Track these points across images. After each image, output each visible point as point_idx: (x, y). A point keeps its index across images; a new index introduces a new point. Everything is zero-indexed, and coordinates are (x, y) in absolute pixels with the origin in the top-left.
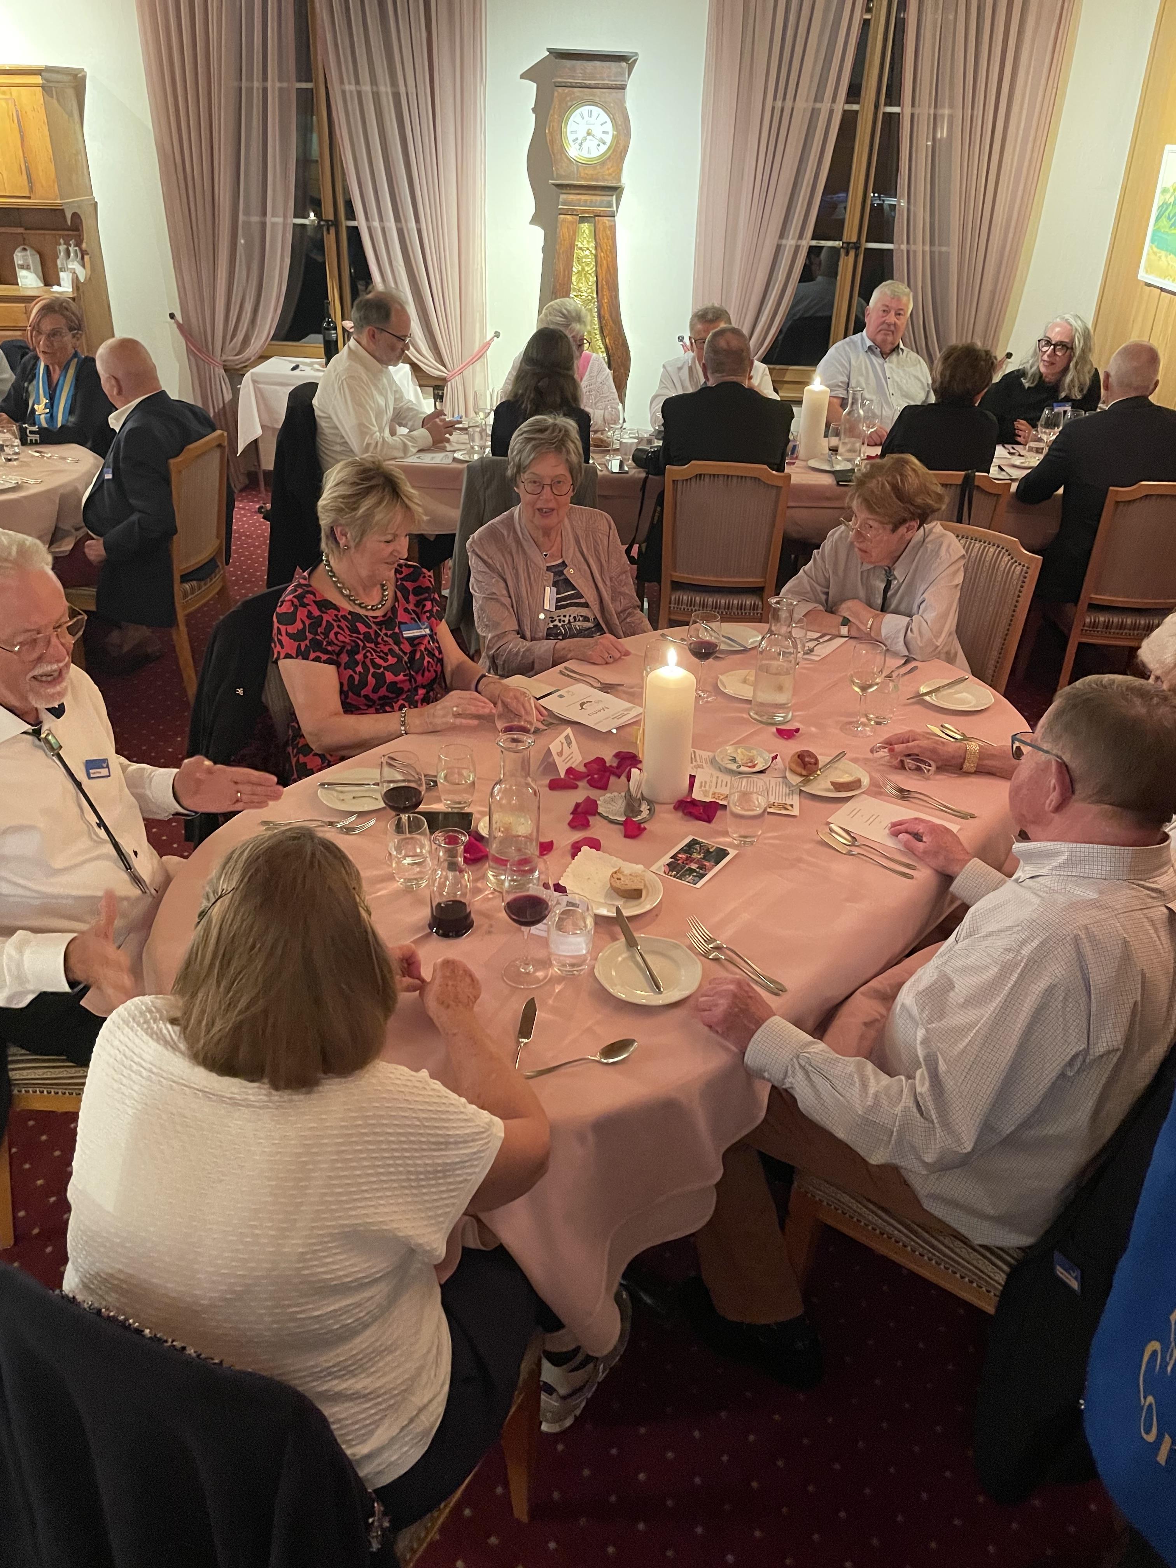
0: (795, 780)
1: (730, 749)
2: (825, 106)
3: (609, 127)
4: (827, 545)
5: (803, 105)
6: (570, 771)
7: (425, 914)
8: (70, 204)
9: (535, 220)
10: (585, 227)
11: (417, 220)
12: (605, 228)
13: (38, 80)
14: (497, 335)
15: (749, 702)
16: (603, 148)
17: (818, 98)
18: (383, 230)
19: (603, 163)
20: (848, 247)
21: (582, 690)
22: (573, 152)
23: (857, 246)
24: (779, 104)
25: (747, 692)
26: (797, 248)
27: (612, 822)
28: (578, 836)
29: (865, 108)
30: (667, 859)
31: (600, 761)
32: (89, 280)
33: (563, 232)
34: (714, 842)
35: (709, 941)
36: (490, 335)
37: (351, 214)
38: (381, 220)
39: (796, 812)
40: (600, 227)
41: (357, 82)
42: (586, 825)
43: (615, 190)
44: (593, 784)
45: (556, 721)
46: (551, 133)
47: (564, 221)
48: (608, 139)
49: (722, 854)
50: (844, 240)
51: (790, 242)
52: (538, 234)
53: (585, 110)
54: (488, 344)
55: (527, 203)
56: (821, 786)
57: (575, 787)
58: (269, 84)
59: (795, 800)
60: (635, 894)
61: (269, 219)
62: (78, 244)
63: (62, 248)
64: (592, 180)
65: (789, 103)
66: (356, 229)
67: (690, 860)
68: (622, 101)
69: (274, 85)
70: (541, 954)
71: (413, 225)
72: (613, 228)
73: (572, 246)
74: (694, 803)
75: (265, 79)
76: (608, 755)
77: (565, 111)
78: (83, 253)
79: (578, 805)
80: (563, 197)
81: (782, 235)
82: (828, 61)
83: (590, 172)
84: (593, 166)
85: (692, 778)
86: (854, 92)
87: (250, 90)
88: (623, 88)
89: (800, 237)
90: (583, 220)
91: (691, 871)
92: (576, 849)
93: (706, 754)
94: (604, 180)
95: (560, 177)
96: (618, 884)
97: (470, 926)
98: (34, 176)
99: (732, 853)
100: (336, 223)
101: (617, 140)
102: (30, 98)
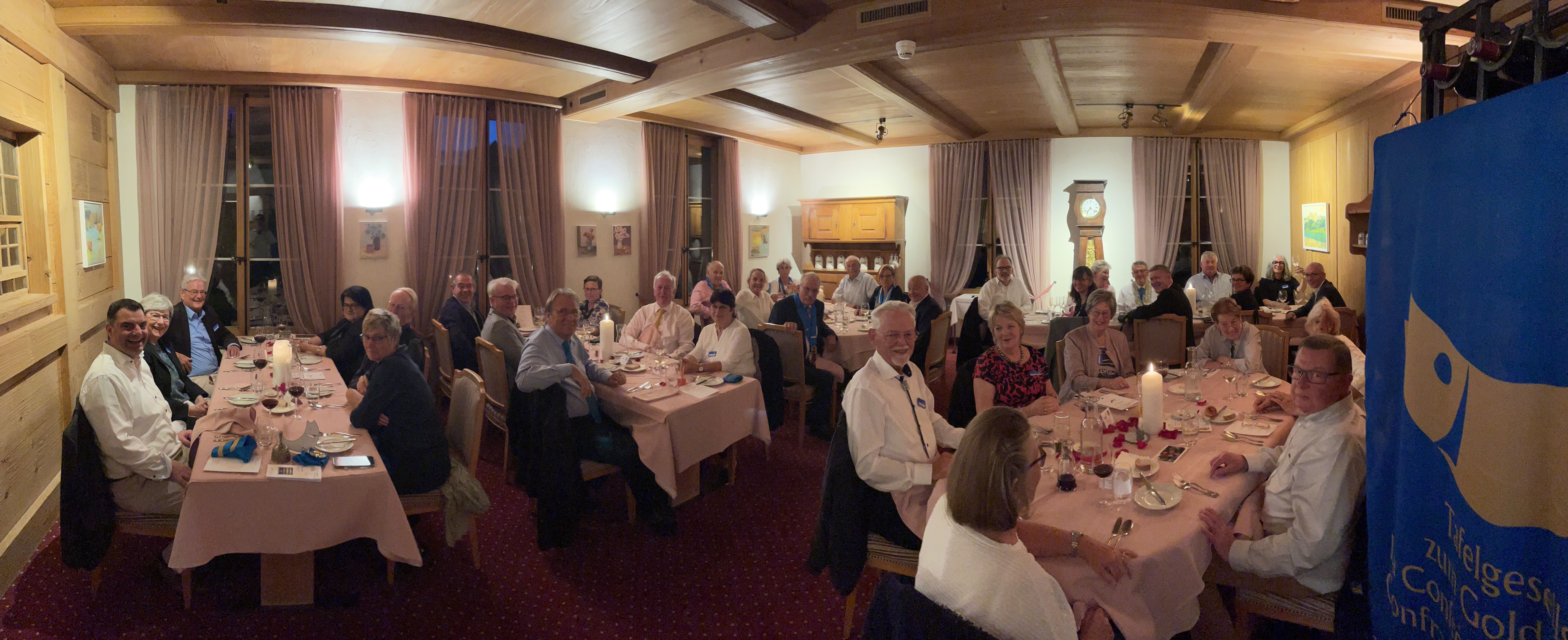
0: (1208, 418)
1: (1179, 411)
2: (1178, 197)
3: (1098, 205)
4: (1206, 335)
5: (1170, 196)
6: (1110, 426)
7: (1056, 481)
8: (898, 241)
9: (1071, 240)
10: (1091, 241)
11: (1024, 243)
12: (1098, 241)
13: (894, 200)
14: (1055, 282)
15: (1184, 394)
16: (1096, 214)
17: (1176, 194)
18: (1011, 247)
19: (1096, 218)
20: (1194, 244)
21: (1111, 396)
22: (1084, 215)
23: (1197, 243)
24: (1161, 197)
25: (1182, 391)
26: (1174, 246)
27: (1132, 443)
28: (1117, 450)
29: (1193, 196)
30: (1159, 454)
31: (1123, 421)
32: (900, 267)
33: (1082, 243)
34: (1178, 446)
35: (1183, 482)
36: (1052, 283)
37: (998, 241)
38: (1010, 243)
39: (1210, 430)
40: (1096, 241)
41: (1004, 196)
42: (1120, 445)
43: (1101, 227)
44: (1121, 430)
45: (1102, 408)
46: (1076, 209)
47: (1082, 239)
48: (1098, 210)
49: (1182, 450)
50: (1192, 241)
51: (1171, 243)
52: (1072, 245)
53: (1089, 200)
54: (1050, 287)
55: (1067, 234)
56: (1219, 419)
57: (1113, 432)
58: (972, 199)
59: (1210, 426)
60: (1147, 468)
61: (968, 245)
62: (898, 255)
63: (892, 257)
64: (1092, 224)
65: (1165, 197)
66: (1000, 247)
67: (1168, 453)
68: (1103, 197)
69: (973, 199)
70: (1109, 496)
71: (1022, 245)
72: (1101, 241)
73: (1086, 248)
74: (1167, 432)
75: (971, 197)
76: (1126, 419)
77: (1081, 201)
78: (899, 258)
79: (1116, 438)
80: (1081, 231)
81: (1168, 241)
82: (1178, 181)
84: (1092, 220)
85: (1165, 423)
86: (1188, 192)
87: (965, 201)
88: (1103, 192)
89: (1175, 242)
90: (1090, 238)
91: (1170, 458)
92: (1117, 454)
93: (1168, 415)
94: (1097, 224)
95: (1080, 224)
96: (1139, 464)
97: (1075, 486)
98: (887, 233)
99: (1187, 448)
100: (992, 245)
101: (1101, 209)
102: (891, 206)
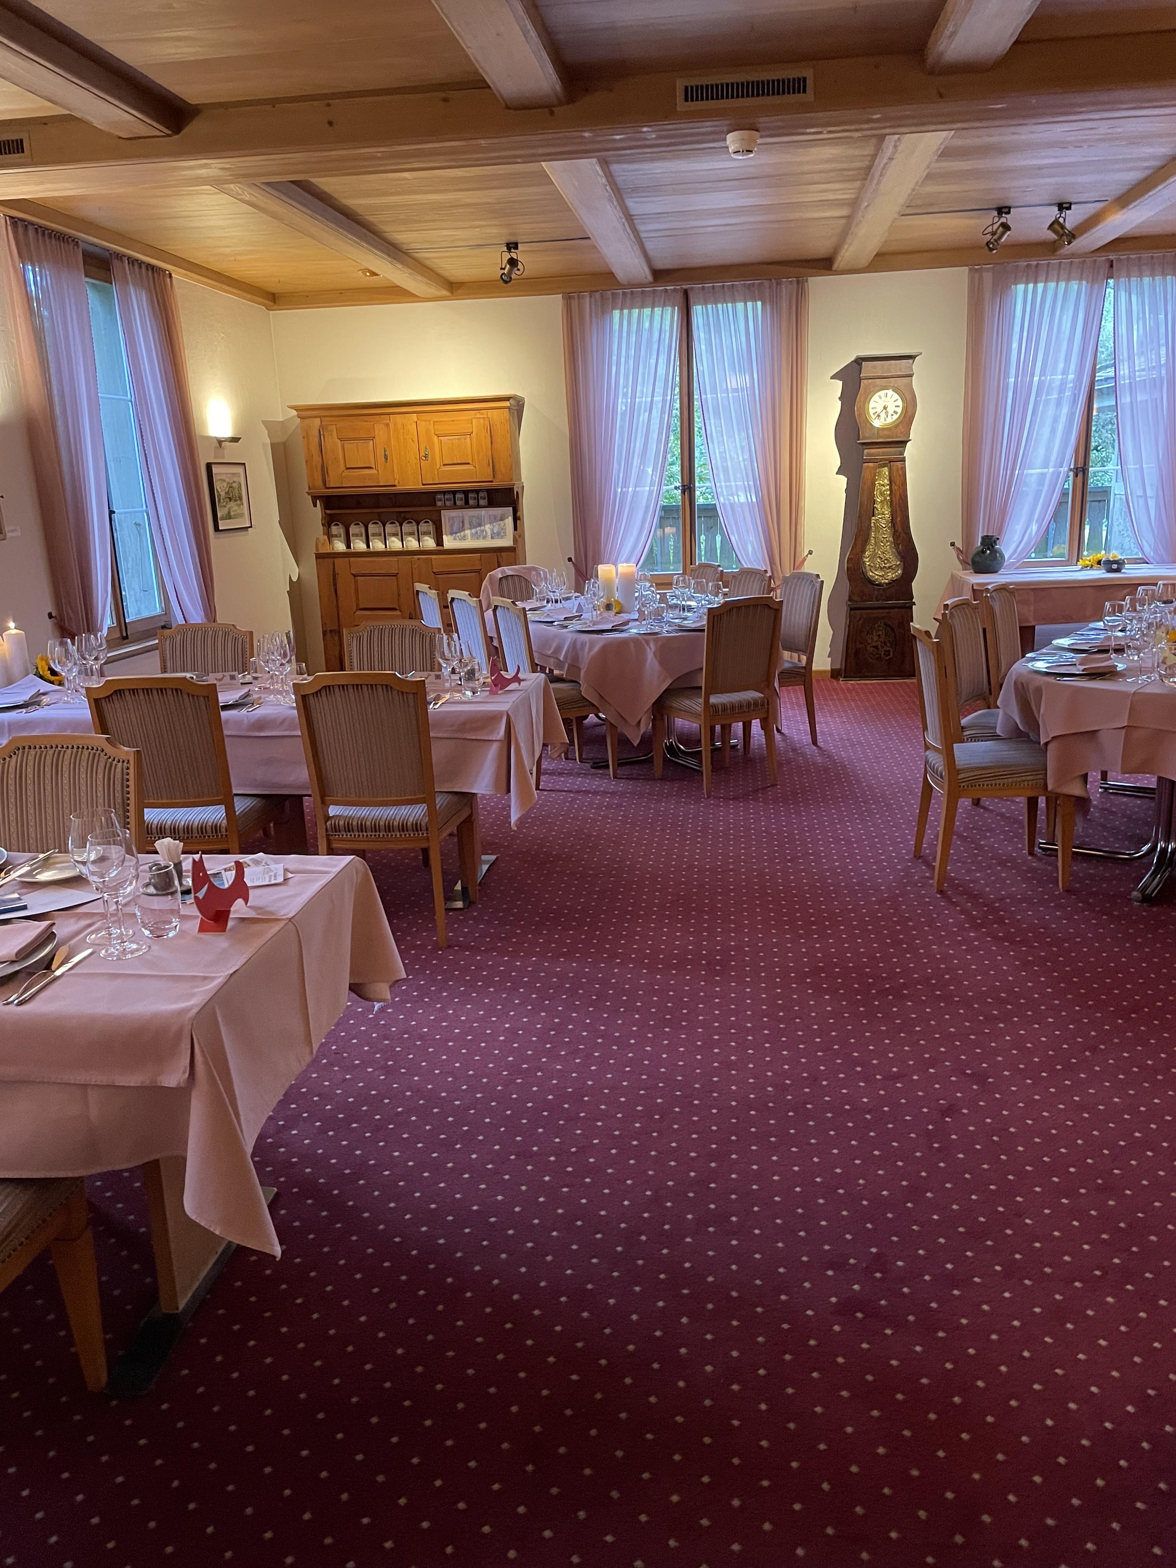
3: (900, 402)
8: (516, 485)
9: (841, 471)
10: (881, 471)
12: (897, 469)
13: (507, 404)
14: (810, 553)
16: (896, 417)
19: (896, 426)
22: (871, 422)
23: (1084, 470)
33: (866, 474)
36: (806, 553)
40: (894, 468)
43: (904, 443)
46: (858, 410)
47: (868, 467)
48: (899, 410)
52: (844, 479)
53: (882, 393)
54: (804, 560)
64: (889, 437)
68: (910, 385)
72: (902, 469)
73: (871, 484)
77: (865, 395)
80: (866, 451)
83: (886, 432)
84: (889, 429)
88: (909, 375)
90: (880, 465)
94: (897, 437)
95: (864, 438)
98: (496, 468)
100: (690, 487)
101: (905, 410)
102: (499, 416)
